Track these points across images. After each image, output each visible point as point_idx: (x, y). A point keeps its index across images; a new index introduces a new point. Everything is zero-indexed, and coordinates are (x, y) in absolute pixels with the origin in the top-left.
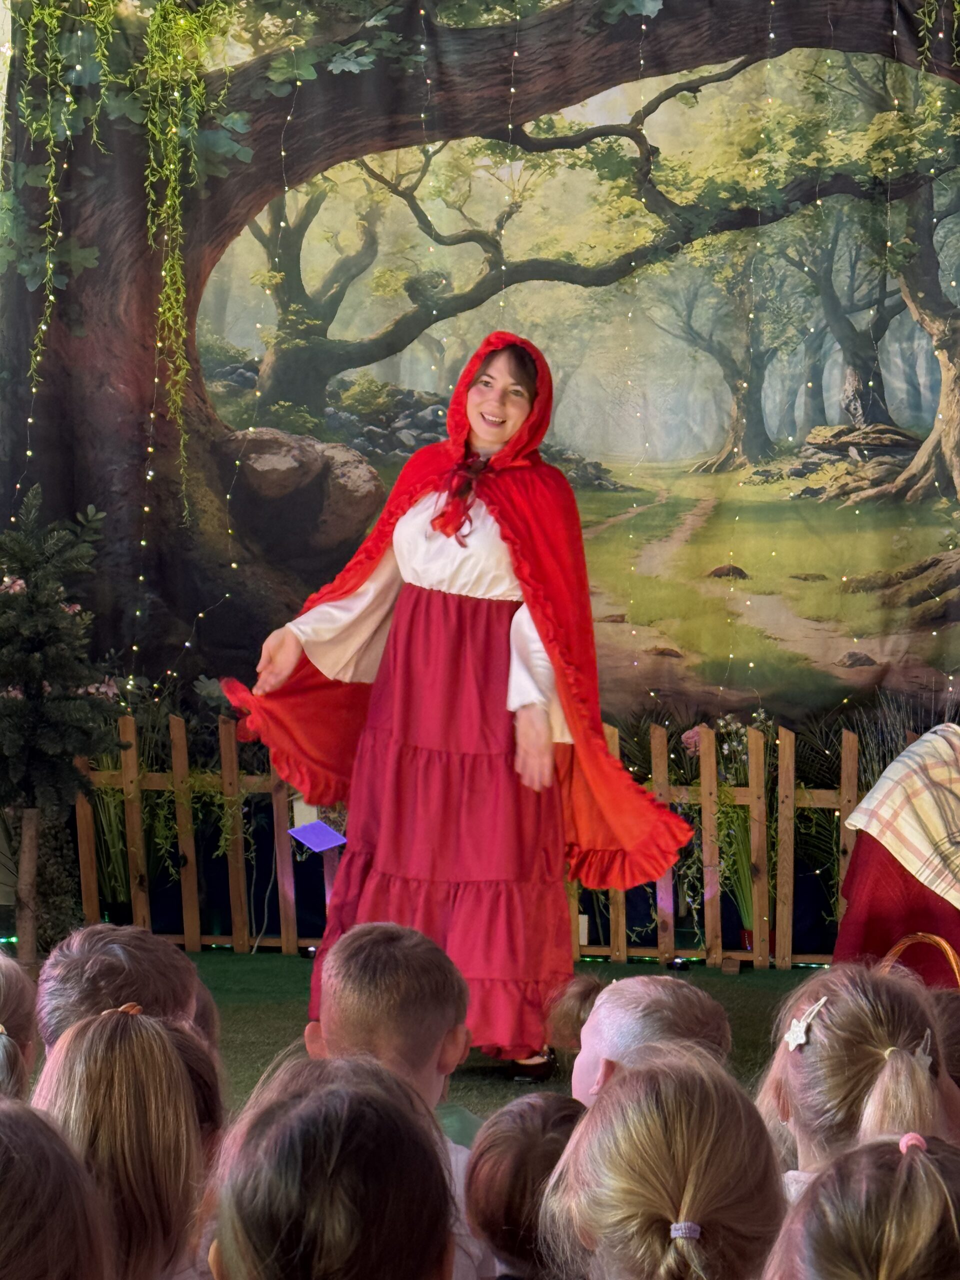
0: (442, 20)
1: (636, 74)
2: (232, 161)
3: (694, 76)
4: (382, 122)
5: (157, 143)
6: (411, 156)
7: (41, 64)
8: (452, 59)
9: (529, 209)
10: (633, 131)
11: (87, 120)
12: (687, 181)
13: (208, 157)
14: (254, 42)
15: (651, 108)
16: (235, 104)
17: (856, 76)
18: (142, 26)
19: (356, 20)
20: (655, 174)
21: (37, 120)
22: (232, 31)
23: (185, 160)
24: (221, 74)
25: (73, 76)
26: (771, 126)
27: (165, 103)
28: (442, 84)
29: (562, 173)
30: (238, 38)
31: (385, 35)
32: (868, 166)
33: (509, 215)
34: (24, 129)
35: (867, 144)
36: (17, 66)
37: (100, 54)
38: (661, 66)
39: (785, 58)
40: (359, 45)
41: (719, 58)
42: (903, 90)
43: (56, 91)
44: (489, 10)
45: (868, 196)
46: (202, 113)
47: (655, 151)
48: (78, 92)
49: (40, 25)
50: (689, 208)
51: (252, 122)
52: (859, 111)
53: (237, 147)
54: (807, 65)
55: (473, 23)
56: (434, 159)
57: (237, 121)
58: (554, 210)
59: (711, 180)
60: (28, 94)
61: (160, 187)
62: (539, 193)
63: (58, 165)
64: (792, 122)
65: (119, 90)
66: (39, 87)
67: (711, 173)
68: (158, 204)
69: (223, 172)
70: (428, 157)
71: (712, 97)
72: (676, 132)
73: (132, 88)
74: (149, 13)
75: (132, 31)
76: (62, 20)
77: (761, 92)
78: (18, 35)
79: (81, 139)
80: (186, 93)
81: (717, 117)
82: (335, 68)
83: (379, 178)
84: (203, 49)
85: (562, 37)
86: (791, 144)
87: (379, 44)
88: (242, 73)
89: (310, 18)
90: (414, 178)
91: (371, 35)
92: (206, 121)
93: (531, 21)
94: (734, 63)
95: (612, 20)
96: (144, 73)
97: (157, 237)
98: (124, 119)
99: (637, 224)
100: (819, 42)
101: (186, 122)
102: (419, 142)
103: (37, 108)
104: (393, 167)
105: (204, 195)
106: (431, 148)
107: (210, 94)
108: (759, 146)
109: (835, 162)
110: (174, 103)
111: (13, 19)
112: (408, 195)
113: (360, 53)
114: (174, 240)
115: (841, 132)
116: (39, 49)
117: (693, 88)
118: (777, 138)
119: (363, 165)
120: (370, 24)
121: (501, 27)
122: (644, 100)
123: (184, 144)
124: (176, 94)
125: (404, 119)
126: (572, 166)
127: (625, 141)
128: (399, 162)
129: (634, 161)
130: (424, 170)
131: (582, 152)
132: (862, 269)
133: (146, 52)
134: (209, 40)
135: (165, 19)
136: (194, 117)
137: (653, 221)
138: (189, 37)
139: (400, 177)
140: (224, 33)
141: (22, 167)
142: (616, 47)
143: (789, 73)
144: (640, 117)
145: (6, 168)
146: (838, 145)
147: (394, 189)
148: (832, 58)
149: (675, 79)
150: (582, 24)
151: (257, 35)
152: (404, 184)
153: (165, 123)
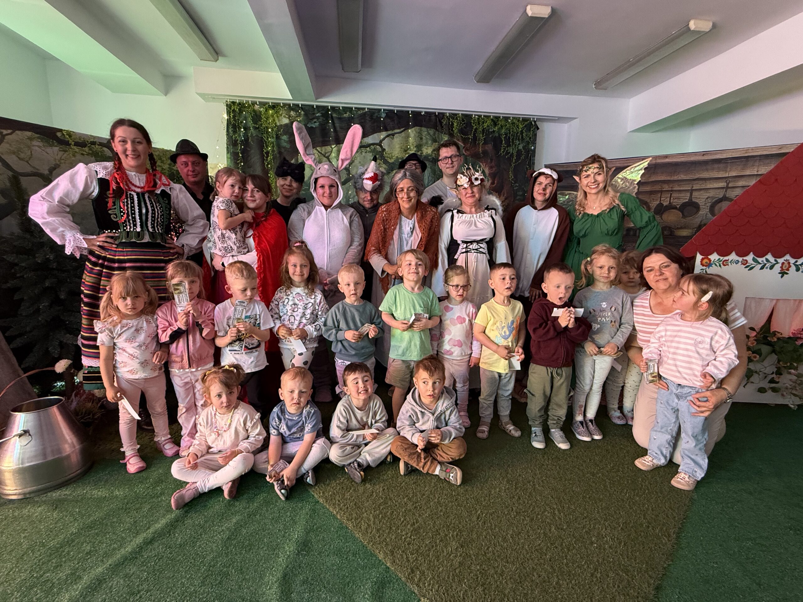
0: (334, 115)
1: (380, 131)
2: (284, 148)
3: (393, 132)
4: (321, 139)
5: (266, 142)
6: (328, 148)
7: (235, 120)
8: (337, 125)
9: (356, 162)
10: (380, 144)
11: (248, 136)
12: (392, 157)
13: (279, 146)
14: (289, 119)
15: (384, 139)
16: (285, 133)
17: (429, 134)
18: (260, 112)
19: (314, 114)
20: (385, 155)
21: (234, 135)
22: (283, 115)
23: (273, 147)
24: (281, 125)
25: (243, 124)
26: (411, 145)
27: (268, 132)
28: (335, 131)
29: (363, 154)
30: (285, 117)
31: (321, 118)
32: (432, 155)
33: (352, 163)
34: (232, 137)
35: (432, 150)
36: (229, 121)
37: (249, 119)
38: (386, 130)
39: (413, 129)
40: (315, 120)
41: (399, 128)
42: (439, 138)
43: (240, 128)
44: (346, 113)
45: (432, 162)
46: (277, 135)
47: (385, 149)
48: (245, 129)
49: (234, 111)
50: (393, 163)
51: (289, 138)
52: (430, 142)
53: (286, 144)
54: (418, 131)
55: (342, 116)
56: (334, 149)
57: (285, 138)
58: (362, 163)
59: (397, 157)
60: (232, 128)
61: (267, 153)
62: (358, 158)
63: (241, 147)
64: (415, 144)
65: (255, 128)
66: (234, 127)
67: (397, 155)
68: (267, 157)
69: (283, 150)
70: (332, 149)
71: (397, 138)
72: (389, 146)
73: (258, 128)
74: (262, 109)
75: (258, 113)
76: (240, 110)
77: (408, 136)
78: (228, 113)
79: (247, 140)
80: (272, 130)
81: (398, 142)
82: (309, 125)
83: (321, 153)
84: (276, 119)
85: (363, 121)
86: (415, 149)
87: (320, 120)
88: (286, 125)
89: (302, 113)
90: (329, 153)
91: (318, 118)
92: (278, 137)
93: (356, 116)
94: (402, 129)
95: (375, 118)
96: (262, 124)
97: (267, 165)
98: (257, 136)
99: (381, 167)
100: (421, 126)
101: (273, 138)
102: (330, 145)
103: (235, 132)
104: (324, 150)
105: (278, 155)
106: (333, 146)
107: (279, 130)
108: (408, 149)
109: (424, 154)
110: (270, 132)
111: (227, 109)
112: (328, 158)
113: (315, 122)
114: (271, 167)
115: (426, 147)
116: (234, 117)
117: (393, 135)
118: (412, 148)
119: (317, 150)
120: (317, 115)
121: (349, 118)
122: (382, 137)
123: (273, 143)
124: (270, 130)
125: (327, 139)
126: (366, 152)
127: (378, 147)
128: (325, 149)
129: (380, 152)
130: (331, 152)
131: (368, 149)
132: (430, 178)
133: (262, 119)
134: (278, 117)
135: (266, 111)
136: (275, 136)
137: (384, 166)
138: (273, 116)
139: (326, 153)
140: (281, 115)
141: (231, 147)
142: (375, 124)
143: (414, 132)
144: (381, 141)
145: (227, 148)
146: (425, 150)
147: (324, 156)
148: (424, 129)
149: (390, 132)
150: (368, 118)
151: (290, 116)
152: (327, 155)
153: (268, 138)
